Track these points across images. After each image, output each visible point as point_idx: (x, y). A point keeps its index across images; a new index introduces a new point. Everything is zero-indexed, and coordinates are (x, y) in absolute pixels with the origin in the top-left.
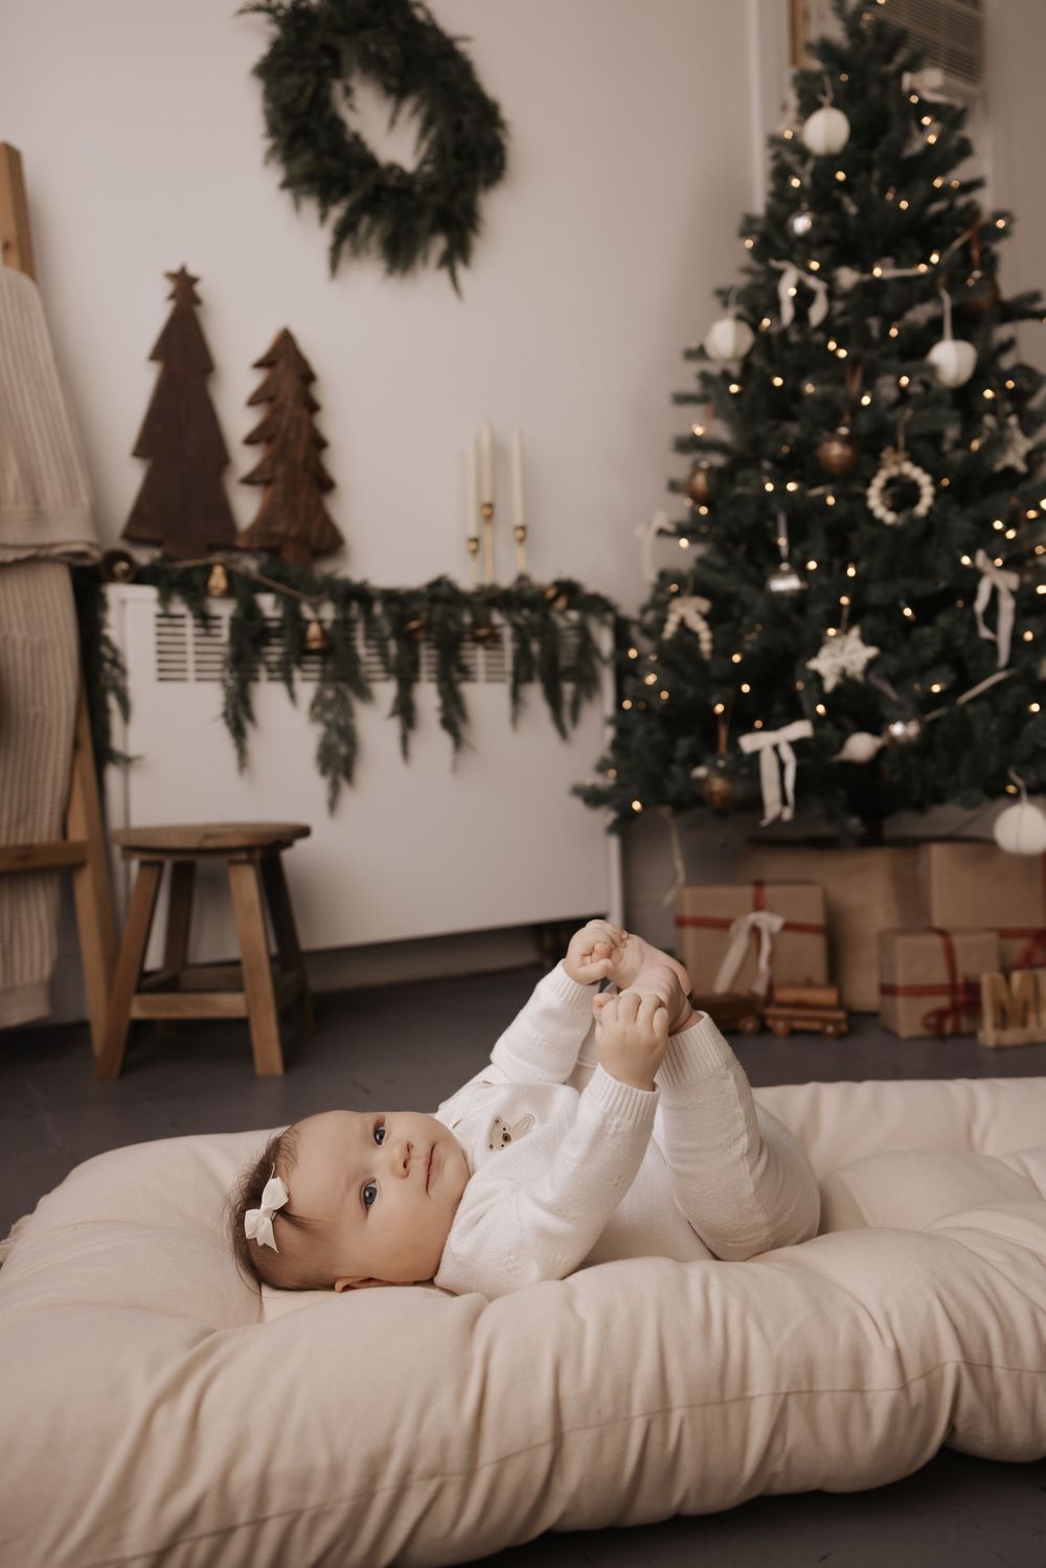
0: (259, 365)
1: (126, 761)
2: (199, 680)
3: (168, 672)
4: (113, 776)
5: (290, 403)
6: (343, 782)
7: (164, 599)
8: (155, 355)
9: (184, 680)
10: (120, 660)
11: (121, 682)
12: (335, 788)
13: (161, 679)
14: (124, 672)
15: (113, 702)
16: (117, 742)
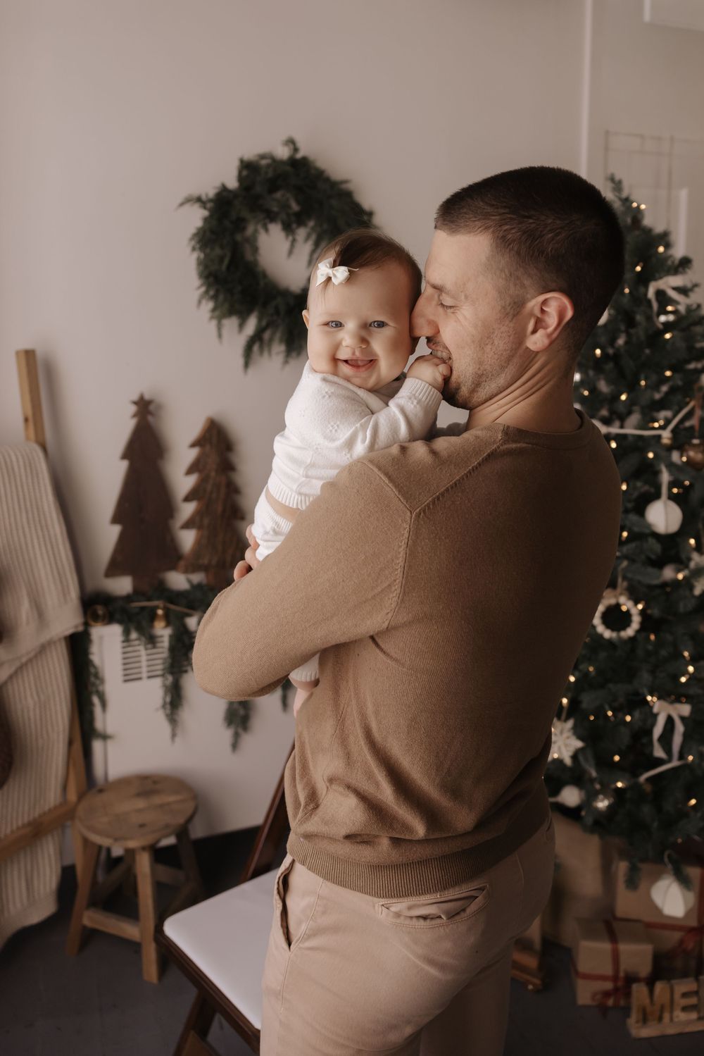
0: (193, 445)
1: (105, 737)
2: (149, 677)
3: (130, 676)
4: (97, 746)
5: (213, 474)
6: (240, 731)
7: (126, 633)
8: (124, 457)
9: (140, 679)
10: (100, 675)
11: (100, 688)
12: (236, 736)
13: (126, 681)
14: (102, 681)
15: (96, 700)
16: (99, 725)
